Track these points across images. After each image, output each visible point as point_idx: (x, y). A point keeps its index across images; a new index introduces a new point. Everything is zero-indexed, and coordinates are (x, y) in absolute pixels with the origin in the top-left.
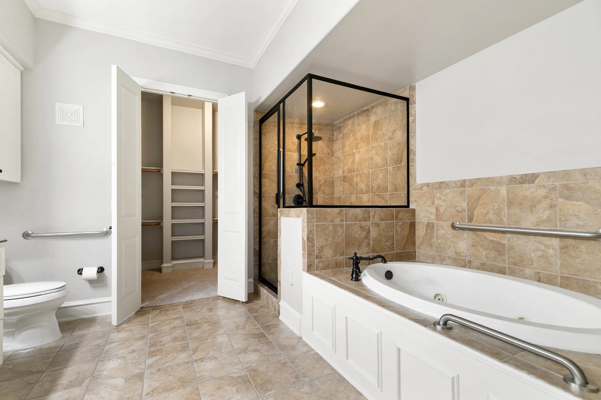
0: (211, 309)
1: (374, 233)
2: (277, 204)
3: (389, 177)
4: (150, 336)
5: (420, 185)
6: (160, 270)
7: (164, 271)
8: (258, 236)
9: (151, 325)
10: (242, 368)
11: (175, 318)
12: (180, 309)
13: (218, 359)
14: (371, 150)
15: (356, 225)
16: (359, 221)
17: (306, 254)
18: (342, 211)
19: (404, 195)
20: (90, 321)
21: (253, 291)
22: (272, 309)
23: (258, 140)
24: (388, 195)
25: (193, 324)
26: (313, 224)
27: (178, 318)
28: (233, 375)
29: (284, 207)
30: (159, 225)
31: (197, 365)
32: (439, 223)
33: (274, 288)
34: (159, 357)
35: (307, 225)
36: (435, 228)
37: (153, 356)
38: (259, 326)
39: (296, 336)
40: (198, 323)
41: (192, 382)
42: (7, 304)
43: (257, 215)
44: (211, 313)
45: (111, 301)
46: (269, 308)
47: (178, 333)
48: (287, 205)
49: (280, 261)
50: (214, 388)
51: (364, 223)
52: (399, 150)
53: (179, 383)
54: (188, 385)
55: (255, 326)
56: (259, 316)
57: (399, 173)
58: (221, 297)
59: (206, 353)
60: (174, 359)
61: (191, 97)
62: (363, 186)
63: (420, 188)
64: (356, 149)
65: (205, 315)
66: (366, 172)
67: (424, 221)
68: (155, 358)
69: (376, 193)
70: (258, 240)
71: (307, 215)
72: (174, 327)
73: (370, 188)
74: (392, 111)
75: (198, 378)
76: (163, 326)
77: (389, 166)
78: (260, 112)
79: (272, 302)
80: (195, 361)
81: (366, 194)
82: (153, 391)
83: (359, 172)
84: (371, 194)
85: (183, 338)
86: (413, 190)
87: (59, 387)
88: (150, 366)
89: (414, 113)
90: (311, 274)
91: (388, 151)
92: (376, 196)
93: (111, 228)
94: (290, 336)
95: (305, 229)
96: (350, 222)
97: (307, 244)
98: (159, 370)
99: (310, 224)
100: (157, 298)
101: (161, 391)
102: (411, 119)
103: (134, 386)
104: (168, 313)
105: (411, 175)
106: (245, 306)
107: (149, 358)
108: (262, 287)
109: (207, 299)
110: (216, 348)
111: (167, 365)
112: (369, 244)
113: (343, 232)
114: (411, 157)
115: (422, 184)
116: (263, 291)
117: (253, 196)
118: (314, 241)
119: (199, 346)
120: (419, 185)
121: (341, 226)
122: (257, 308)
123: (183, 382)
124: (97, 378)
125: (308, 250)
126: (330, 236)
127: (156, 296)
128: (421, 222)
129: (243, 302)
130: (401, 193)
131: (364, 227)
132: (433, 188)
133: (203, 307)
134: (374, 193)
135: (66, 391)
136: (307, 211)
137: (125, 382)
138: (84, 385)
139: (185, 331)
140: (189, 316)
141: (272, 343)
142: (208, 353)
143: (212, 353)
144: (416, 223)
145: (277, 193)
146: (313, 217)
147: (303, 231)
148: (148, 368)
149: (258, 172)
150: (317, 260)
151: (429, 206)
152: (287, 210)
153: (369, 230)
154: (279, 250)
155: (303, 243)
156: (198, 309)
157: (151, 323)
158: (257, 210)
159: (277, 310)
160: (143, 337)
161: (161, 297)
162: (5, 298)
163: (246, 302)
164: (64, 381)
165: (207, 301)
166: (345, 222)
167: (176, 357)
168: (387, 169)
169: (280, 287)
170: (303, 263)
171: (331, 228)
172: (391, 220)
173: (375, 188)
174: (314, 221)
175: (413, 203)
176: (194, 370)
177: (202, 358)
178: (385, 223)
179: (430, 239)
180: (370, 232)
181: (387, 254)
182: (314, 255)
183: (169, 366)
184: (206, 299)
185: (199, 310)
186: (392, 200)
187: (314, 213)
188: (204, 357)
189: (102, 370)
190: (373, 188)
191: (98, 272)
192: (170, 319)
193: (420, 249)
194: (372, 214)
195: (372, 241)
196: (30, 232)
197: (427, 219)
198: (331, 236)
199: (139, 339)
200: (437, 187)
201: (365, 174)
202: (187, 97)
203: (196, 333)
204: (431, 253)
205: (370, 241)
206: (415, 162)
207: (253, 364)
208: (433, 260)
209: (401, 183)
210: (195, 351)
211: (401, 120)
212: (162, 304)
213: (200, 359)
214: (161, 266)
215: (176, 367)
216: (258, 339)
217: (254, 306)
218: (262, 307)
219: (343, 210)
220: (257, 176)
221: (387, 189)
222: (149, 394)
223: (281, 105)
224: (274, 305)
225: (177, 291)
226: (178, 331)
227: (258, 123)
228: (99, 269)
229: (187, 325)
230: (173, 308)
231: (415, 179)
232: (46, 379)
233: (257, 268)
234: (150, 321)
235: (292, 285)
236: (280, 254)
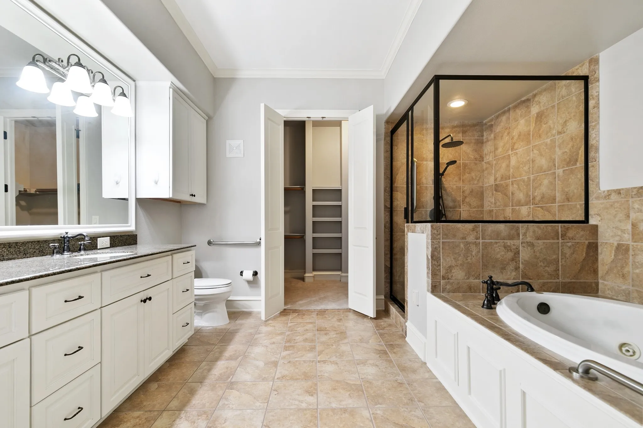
0: (341, 319)
1: (525, 254)
2: (406, 219)
3: (558, 183)
4: (288, 333)
5: (606, 192)
6: (303, 279)
7: (307, 280)
8: (389, 252)
9: (289, 325)
10: (359, 378)
11: (309, 323)
12: (314, 315)
13: (338, 365)
14: (532, 150)
15: (498, 244)
16: (502, 240)
17: (430, 274)
18: (477, 227)
19: (581, 205)
20: (247, 314)
21: (384, 309)
22: (400, 329)
23: (390, 152)
24: (557, 206)
25: (323, 331)
26: (439, 241)
27: (311, 323)
28: (349, 382)
29: (412, 223)
30: (302, 238)
31: (319, 365)
32: (637, 245)
33: (402, 306)
34: (291, 352)
35: (432, 241)
36: (631, 252)
37: (286, 350)
38: (382, 343)
39: (420, 361)
40: (327, 330)
41: (313, 378)
42: (197, 292)
43: (388, 231)
44: (339, 323)
45: (261, 300)
46: (397, 327)
47: (309, 335)
48: (414, 220)
49: (407, 279)
50: (330, 388)
51: (509, 242)
52: (573, 147)
53: (303, 377)
54: (309, 379)
55: (380, 342)
56: (385, 334)
57: (573, 178)
58: (352, 311)
59: (329, 357)
60: (302, 356)
61: (324, 119)
62: (521, 196)
63: (605, 197)
64: (512, 149)
65: (334, 324)
66: (526, 178)
67: (613, 242)
68: (288, 352)
69: (539, 205)
70: (389, 256)
71: (432, 231)
72: (307, 330)
73: (531, 198)
74: (563, 97)
75: (319, 376)
76: (298, 327)
77: (558, 169)
78: (392, 123)
79: (400, 322)
80: (318, 362)
81: (526, 207)
82: (282, 377)
83: (516, 178)
84: (532, 206)
85: (312, 341)
86: (594, 200)
87: (223, 358)
88: (284, 358)
89: (596, 94)
90: (435, 295)
91: (557, 149)
92: (539, 209)
93: (260, 239)
94: (413, 359)
95: (429, 246)
96: (489, 239)
97: (432, 262)
98: (289, 362)
99: (435, 241)
100: (297, 303)
101: (288, 379)
102: (591, 103)
103: (270, 370)
104: (304, 317)
105: (591, 178)
106: (373, 322)
107: (283, 351)
108: (392, 305)
109: (339, 310)
110: (338, 354)
111: (296, 359)
112: (517, 268)
113: (479, 252)
114: (591, 154)
115: (608, 191)
116: (392, 309)
117: (384, 210)
118: (440, 259)
119: (324, 350)
120: (604, 192)
121: (477, 244)
122: (385, 326)
123: (306, 377)
124: (247, 357)
125: (432, 269)
126: (460, 255)
127: (297, 301)
128: (606, 243)
129: (371, 318)
130: (576, 204)
131: (509, 246)
132: (627, 195)
133: (334, 317)
134: (536, 204)
135: (227, 361)
136: (432, 226)
137: (264, 365)
138: (238, 360)
139: (315, 335)
140: (321, 322)
141: (392, 361)
142: (330, 358)
143: (334, 359)
144: (599, 244)
145: (406, 207)
146: (438, 233)
147: (427, 248)
148: (282, 358)
149: (389, 185)
150: (444, 281)
151: (620, 221)
152: (413, 225)
153: (518, 250)
154: (406, 267)
155: (427, 261)
156: (329, 317)
157: (290, 323)
158: (388, 225)
159: (404, 331)
160: (282, 334)
161: (301, 302)
162: (195, 287)
163: (374, 318)
164: (227, 354)
165: (338, 311)
166: (482, 239)
167: (304, 355)
168: (555, 173)
169: (407, 307)
170: (428, 283)
171: (462, 246)
172: (553, 239)
173: (538, 198)
174: (440, 238)
175: (594, 216)
176: (317, 369)
177: (325, 361)
178: (544, 243)
179: (622, 267)
180: (519, 254)
181: (547, 282)
182: (440, 276)
183: (298, 361)
184: (337, 310)
185: (330, 319)
186: (562, 213)
187: (440, 228)
188: (327, 360)
189: (251, 352)
190: (534, 198)
191: (253, 275)
192: (305, 322)
193: (605, 280)
194: (521, 231)
195: (522, 264)
196: (212, 241)
197: (617, 238)
198: (462, 255)
199: (279, 334)
200: (635, 195)
201: (524, 181)
202: (321, 119)
203: (324, 338)
204: (624, 287)
205: (519, 264)
206: (599, 161)
207: (369, 377)
208: (627, 297)
209: (575, 191)
210: (320, 353)
211: (576, 107)
212: (301, 309)
213: (323, 361)
214: (305, 275)
215: (302, 362)
216: (379, 355)
217: (382, 323)
218: (390, 325)
219: (480, 225)
220: (388, 189)
221: (555, 199)
222: (279, 379)
223: (410, 113)
224: (402, 325)
225: (314, 299)
226: (309, 334)
227: (389, 134)
228: (254, 272)
229: (318, 330)
230: (309, 314)
231: (598, 184)
232: (217, 350)
233: (388, 285)
234: (289, 322)
235: (418, 306)
236: (407, 272)
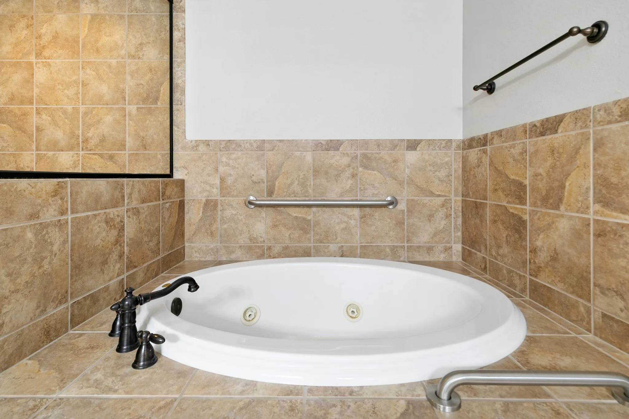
3: (129, 123)
5: (193, 143)
14: (83, 68)
19: (163, 155)
24: (127, 155)
32: (225, 200)
36: (219, 207)
52: (152, 80)
57: (152, 119)
62: (60, 135)
63: (193, 148)
66: (69, 108)
67: (201, 198)
69: (95, 151)
73: (81, 140)
74: (137, 10)
77: (129, 104)
81: (70, 152)
83: (47, 104)
84: (81, 153)
86: (179, 150)
89: (182, 26)
91: (128, 77)
92: (96, 156)
102: (176, 34)
105: (175, 124)
112: (121, 255)
113: (65, 242)
114: (176, 96)
115: (196, 141)
120: (191, 141)
128: (194, 200)
130: (156, 154)
132: (215, 148)
134: (90, 150)
144: (185, 202)
151: (209, 175)
168: (124, 109)
173: (93, 142)
175: (179, 169)
179: (211, 225)
181: (151, 264)
186: (136, 165)
190: (87, 140)
193: (192, 242)
195: (127, 246)
197: (205, 194)
198: (30, 259)
200: (223, 148)
201: (65, 112)
204: (212, 246)
205: (123, 247)
206: (185, 106)
208: (215, 255)
209: (155, 137)
211: (157, 31)
221: (124, 145)
231: (184, 132)
